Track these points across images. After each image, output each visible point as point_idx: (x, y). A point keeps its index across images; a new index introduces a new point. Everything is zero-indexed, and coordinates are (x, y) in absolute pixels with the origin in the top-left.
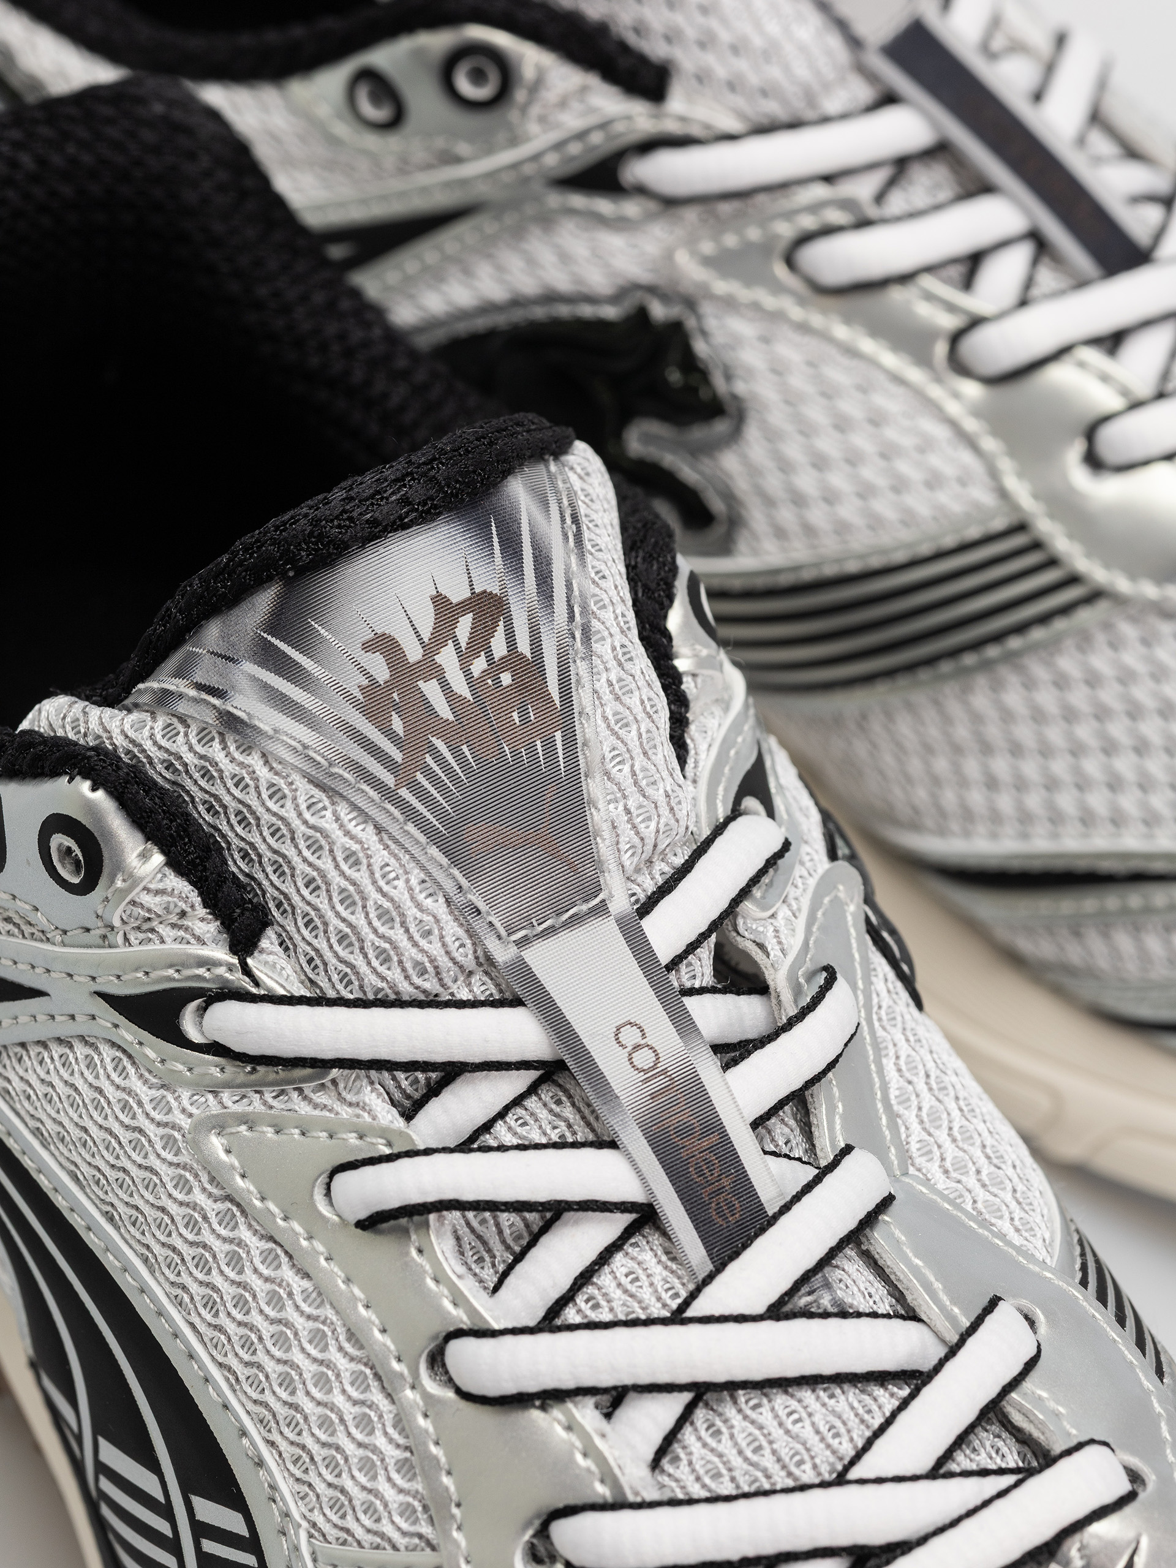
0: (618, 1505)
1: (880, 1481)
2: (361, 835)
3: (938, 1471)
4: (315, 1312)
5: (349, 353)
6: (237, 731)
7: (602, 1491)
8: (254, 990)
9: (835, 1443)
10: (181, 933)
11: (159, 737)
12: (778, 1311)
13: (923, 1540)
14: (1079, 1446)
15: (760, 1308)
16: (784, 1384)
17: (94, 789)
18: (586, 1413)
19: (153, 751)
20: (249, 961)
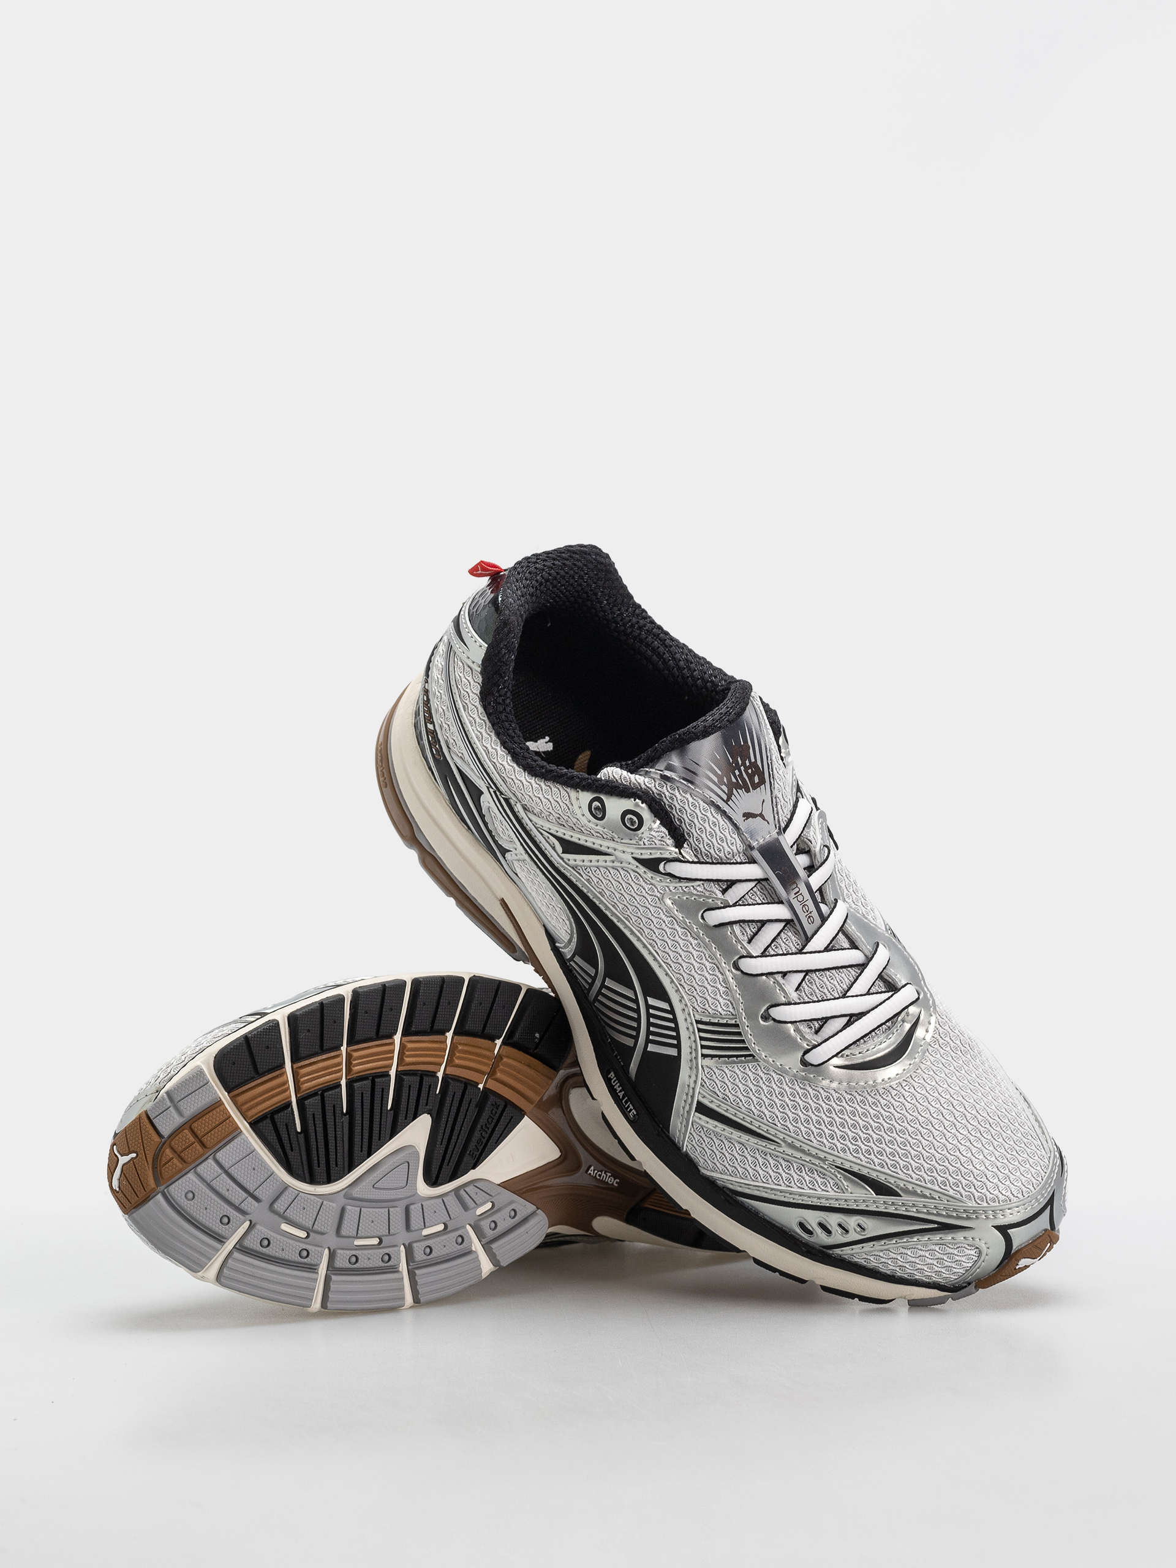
0: (789, 1004)
1: (857, 996)
2: (717, 817)
3: (868, 993)
4: (699, 949)
5: (640, 628)
6: (669, 782)
7: (783, 1000)
8: (682, 859)
9: (842, 985)
10: (662, 842)
11: (657, 787)
12: (827, 949)
13: (868, 1012)
14: (906, 985)
15: (822, 949)
16: (828, 969)
17: (642, 803)
18: (779, 977)
19: (655, 791)
20: (682, 851)
